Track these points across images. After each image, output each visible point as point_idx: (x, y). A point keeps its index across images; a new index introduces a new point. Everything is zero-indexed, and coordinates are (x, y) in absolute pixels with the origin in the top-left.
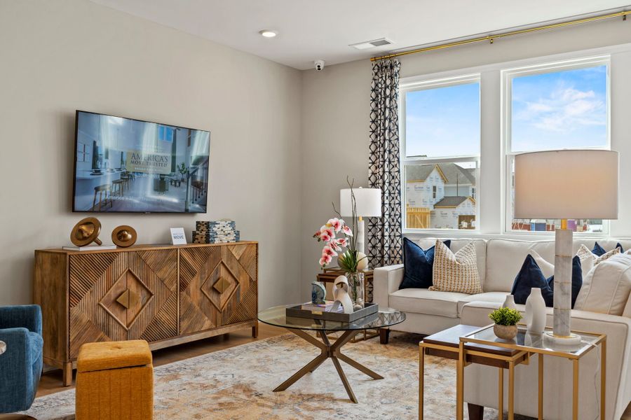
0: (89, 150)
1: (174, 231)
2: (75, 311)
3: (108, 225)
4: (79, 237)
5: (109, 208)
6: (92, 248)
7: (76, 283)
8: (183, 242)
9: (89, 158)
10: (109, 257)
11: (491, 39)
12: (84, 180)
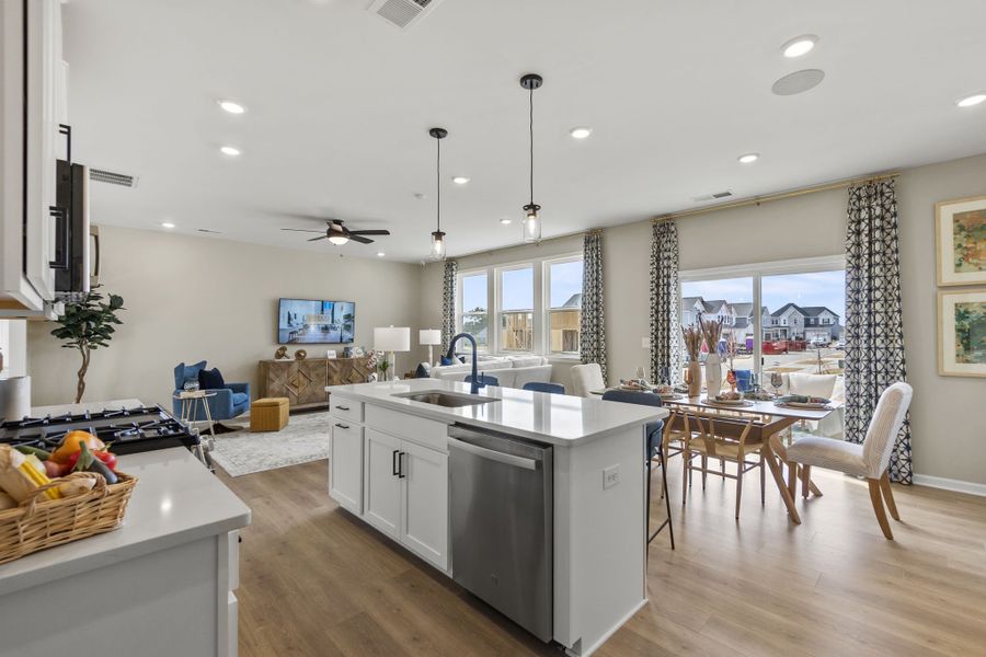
0: (287, 316)
1: (329, 352)
2: (271, 387)
3: (291, 351)
4: (279, 355)
5: (292, 342)
6: (284, 359)
7: (272, 375)
8: (335, 357)
9: (286, 320)
10: (289, 364)
11: (490, 253)
12: (283, 329)
